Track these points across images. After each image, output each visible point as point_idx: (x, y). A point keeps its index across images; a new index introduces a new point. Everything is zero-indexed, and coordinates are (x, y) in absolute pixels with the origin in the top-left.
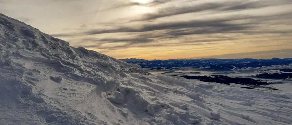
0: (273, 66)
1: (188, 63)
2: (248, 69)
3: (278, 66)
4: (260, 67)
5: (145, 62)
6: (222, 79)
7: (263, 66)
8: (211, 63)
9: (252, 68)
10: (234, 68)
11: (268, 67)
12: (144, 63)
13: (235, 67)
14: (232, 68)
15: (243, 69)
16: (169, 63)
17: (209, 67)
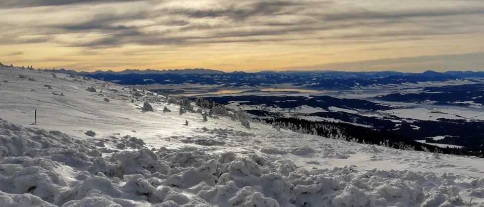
0: (419, 82)
1: (289, 77)
2: (378, 87)
3: (427, 83)
4: (397, 85)
5: (218, 75)
6: (319, 101)
7: (402, 83)
8: (325, 77)
9: (384, 85)
10: (356, 85)
11: (411, 85)
12: (216, 76)
13: (358, 84)
14: (353, 85)
15: (370, 87)
16: (259, 77)
17: (318, 83)
